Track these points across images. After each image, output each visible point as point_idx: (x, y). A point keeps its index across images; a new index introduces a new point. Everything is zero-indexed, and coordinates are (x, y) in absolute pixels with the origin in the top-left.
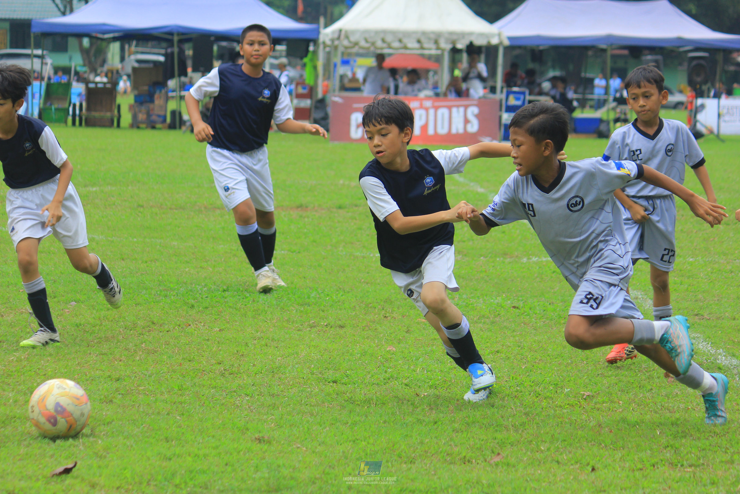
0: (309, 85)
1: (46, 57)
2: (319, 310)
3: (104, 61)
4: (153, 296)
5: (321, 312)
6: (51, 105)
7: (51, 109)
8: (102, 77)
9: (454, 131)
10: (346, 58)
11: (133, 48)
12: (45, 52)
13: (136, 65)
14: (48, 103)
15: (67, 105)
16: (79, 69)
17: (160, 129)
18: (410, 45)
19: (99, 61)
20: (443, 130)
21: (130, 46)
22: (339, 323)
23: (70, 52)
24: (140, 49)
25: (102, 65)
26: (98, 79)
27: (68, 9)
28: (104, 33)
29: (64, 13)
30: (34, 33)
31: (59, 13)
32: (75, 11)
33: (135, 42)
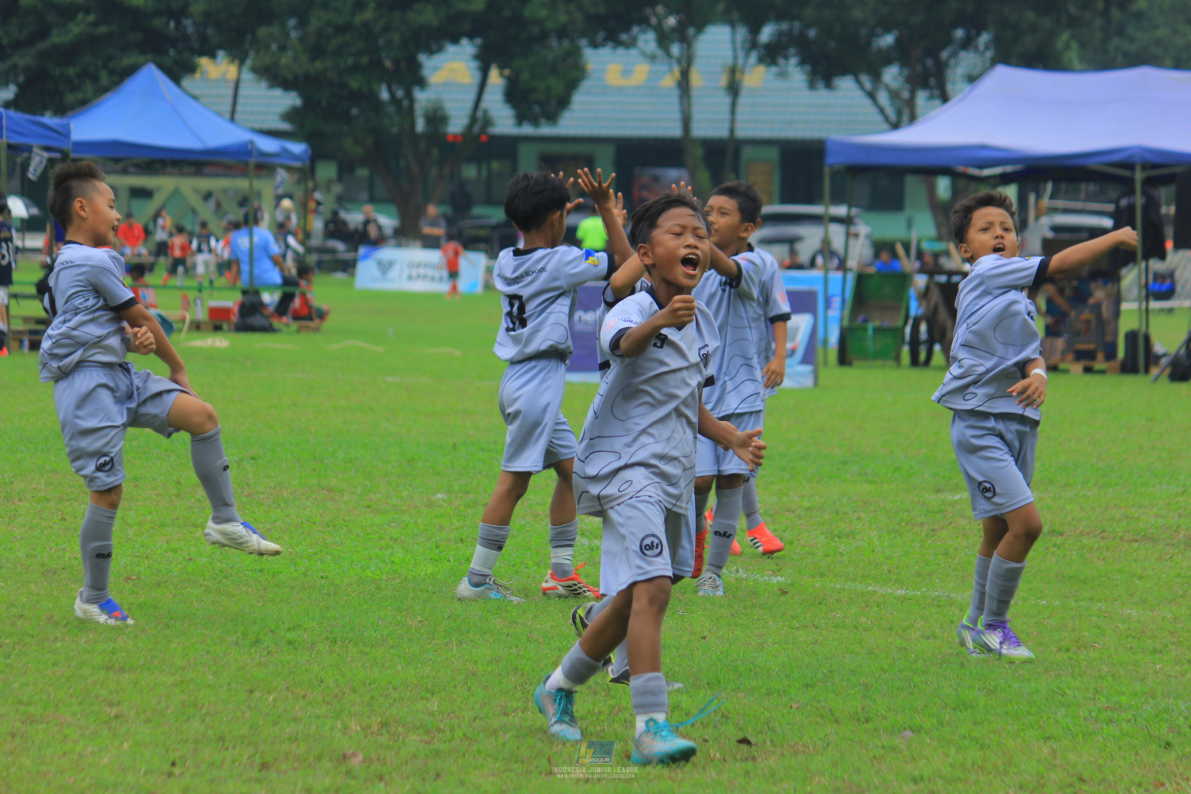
1: (858, 221)
4: (1082, 720)
6: (866, 321)
7: (866, 330)
11: (1046, 202)
12: (854, 211)
13: (1050, 235)
14: (861, 318)
15: (900, 323)
16: (926, 246)
17: (1102, 372)
21: (1039, 197)
23: (908, 212)
24: (1060, 203)
27: (905, 117)
28: (981, 167)
29: (896, 126)
30: (831, 166)
31: (885, 126)
32: (920, 119)
33: (1049, 186)
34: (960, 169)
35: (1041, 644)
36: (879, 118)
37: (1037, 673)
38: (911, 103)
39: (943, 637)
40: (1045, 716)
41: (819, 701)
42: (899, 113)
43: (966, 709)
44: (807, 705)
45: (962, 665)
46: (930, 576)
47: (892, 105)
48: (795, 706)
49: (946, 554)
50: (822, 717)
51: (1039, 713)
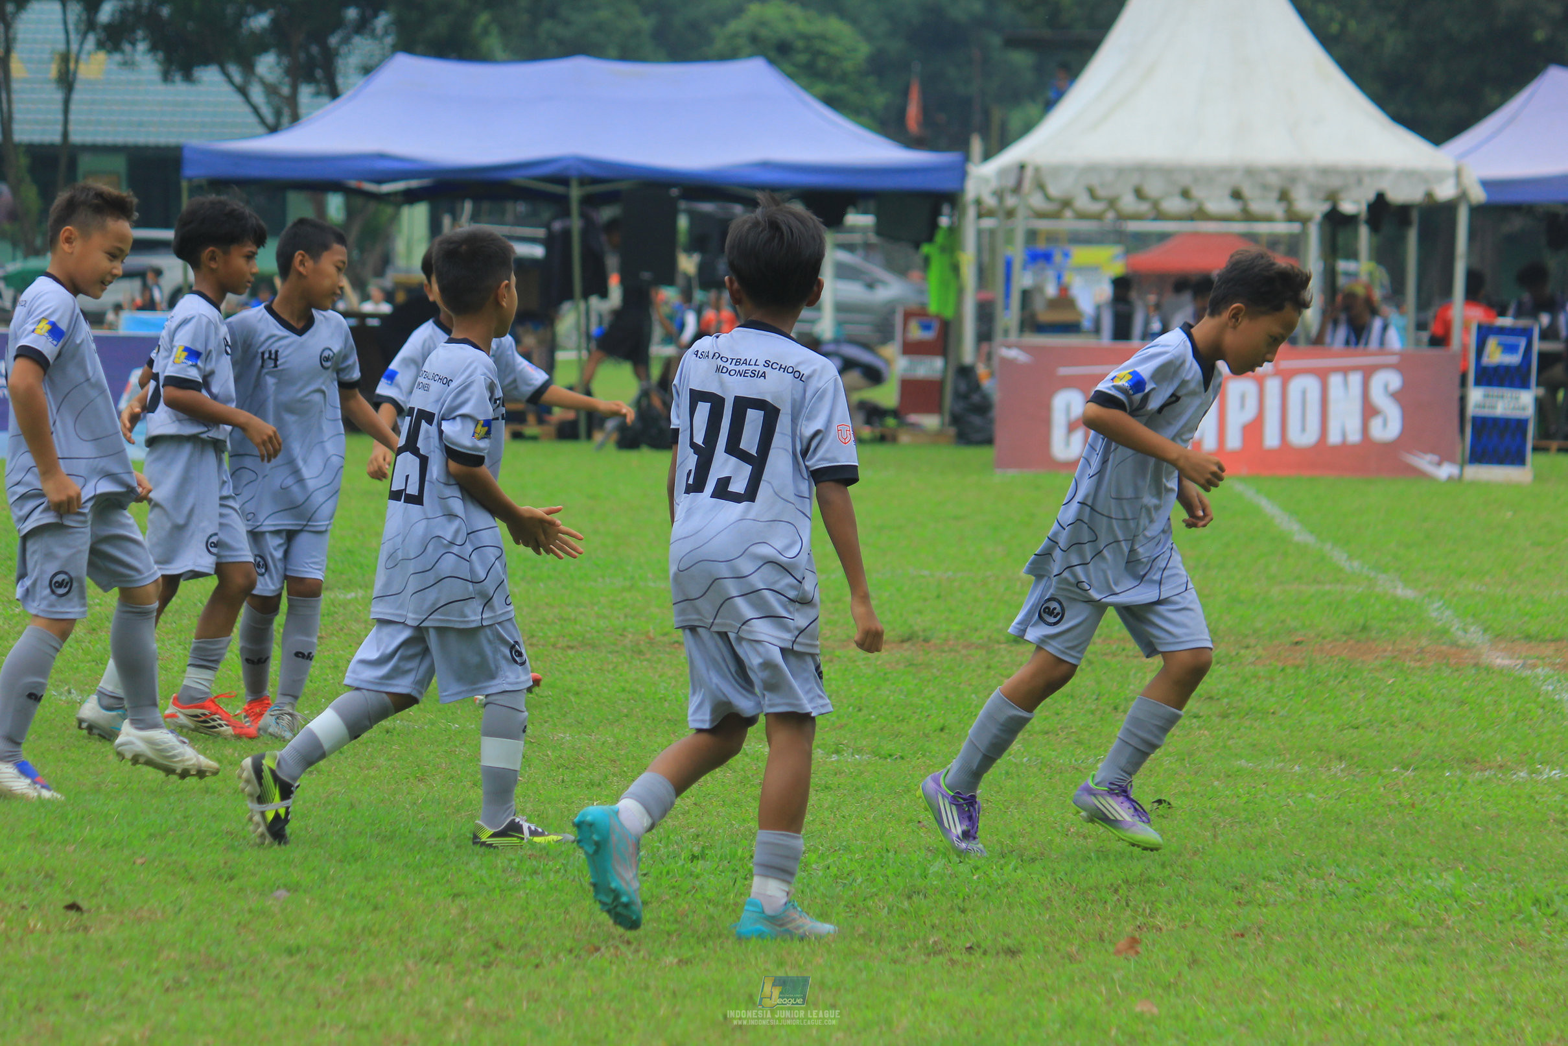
0: (938, 317)
2: (952, 908)
3: (386, 261)
4: (500, 872)
5: (957, 913)
8: (377, 303)
9: (1334, 438)
10: (1041, 246)
17: (534, 438)
18: (1212, 207)
19: (372, 259)
20: (1303, 436)
21: (455, 218)
22: (1008, 942)
25: (380, 272)
26: (368, 307)
27: (285, 119)
28: (380, 182)
29: (273, 129)
30: (190, 180)
31: (261, 129)
32: (304, 120)
33: (468, 206)
34: (353, 183)
35: (452, 777)
36: (252, 119)
37: (446, 814)
38: (292, 100)
39: (329, 772)
40: (454, 868)
41: (170, 855)
42: (278, 114)
43: (356, 861)
44: (155, 859)
45: (352, 806)
46: (314, 694)
47: (269, 103)
48: (139, 861)
49: (336, 667)
50: (174, 874)
51: (447, 863)
